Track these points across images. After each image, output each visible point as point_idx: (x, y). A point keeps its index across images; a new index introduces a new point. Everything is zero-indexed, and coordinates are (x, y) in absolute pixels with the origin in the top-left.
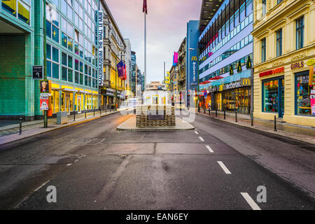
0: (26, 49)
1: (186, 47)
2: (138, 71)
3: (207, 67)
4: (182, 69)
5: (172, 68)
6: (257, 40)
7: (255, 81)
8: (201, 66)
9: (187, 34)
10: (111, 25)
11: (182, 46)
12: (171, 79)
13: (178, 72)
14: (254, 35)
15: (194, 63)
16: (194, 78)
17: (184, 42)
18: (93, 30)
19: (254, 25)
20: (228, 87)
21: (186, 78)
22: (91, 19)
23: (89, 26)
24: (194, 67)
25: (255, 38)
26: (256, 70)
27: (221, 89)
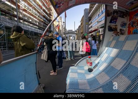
3: (91, 27)
8: (90, 26)
9: (84, 14)
15: (87, 25)
16: (87, 31)
21: (84, 31)
24: (87, 27)
27: (98, 34)
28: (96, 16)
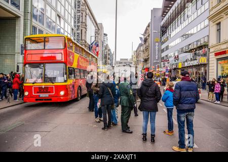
0: (16, 30)
1: (150, 30)
2: (109, 50)
4: (147, 49)
5: (138, 48)
6: (213, 24)
7: (210, 60)
8: (163, 46)
9: (151, 19)
10: (88, 11)
11: (147, 29)
12: (137, 57)
13: (143, 51)
14: (210, 20)
15: (157, 44)
16: (157, 57)
17: (149, 26)
18: (73, 15)
19: (210, 11)
20: (186, 64)
21: (150, 56)
22: (71, 6)
23: (70, 12)
24: (157, 48)
25: (211, 23)
26: (211, 50)
27: (180, 66)
28: (176, 26)
